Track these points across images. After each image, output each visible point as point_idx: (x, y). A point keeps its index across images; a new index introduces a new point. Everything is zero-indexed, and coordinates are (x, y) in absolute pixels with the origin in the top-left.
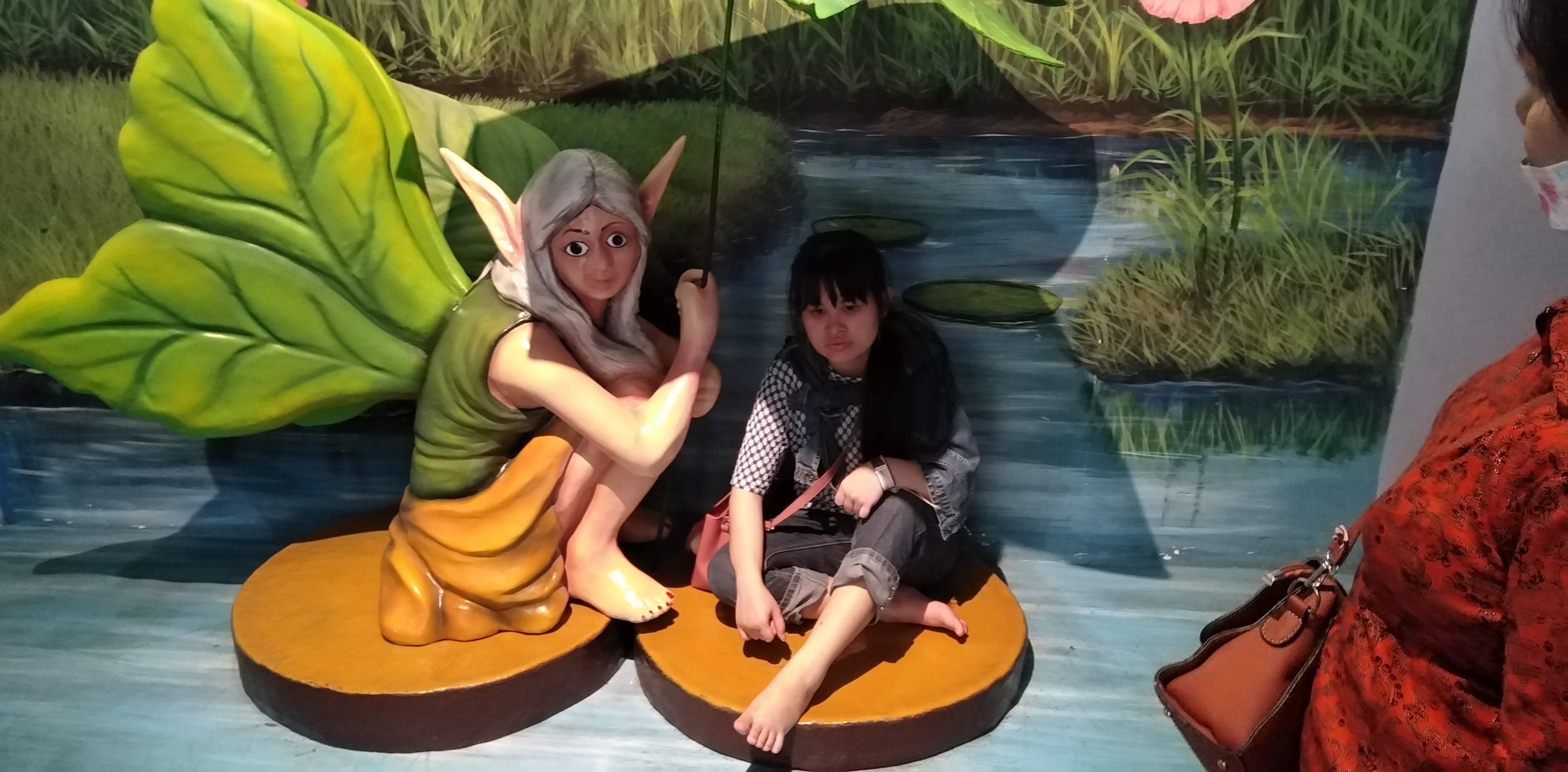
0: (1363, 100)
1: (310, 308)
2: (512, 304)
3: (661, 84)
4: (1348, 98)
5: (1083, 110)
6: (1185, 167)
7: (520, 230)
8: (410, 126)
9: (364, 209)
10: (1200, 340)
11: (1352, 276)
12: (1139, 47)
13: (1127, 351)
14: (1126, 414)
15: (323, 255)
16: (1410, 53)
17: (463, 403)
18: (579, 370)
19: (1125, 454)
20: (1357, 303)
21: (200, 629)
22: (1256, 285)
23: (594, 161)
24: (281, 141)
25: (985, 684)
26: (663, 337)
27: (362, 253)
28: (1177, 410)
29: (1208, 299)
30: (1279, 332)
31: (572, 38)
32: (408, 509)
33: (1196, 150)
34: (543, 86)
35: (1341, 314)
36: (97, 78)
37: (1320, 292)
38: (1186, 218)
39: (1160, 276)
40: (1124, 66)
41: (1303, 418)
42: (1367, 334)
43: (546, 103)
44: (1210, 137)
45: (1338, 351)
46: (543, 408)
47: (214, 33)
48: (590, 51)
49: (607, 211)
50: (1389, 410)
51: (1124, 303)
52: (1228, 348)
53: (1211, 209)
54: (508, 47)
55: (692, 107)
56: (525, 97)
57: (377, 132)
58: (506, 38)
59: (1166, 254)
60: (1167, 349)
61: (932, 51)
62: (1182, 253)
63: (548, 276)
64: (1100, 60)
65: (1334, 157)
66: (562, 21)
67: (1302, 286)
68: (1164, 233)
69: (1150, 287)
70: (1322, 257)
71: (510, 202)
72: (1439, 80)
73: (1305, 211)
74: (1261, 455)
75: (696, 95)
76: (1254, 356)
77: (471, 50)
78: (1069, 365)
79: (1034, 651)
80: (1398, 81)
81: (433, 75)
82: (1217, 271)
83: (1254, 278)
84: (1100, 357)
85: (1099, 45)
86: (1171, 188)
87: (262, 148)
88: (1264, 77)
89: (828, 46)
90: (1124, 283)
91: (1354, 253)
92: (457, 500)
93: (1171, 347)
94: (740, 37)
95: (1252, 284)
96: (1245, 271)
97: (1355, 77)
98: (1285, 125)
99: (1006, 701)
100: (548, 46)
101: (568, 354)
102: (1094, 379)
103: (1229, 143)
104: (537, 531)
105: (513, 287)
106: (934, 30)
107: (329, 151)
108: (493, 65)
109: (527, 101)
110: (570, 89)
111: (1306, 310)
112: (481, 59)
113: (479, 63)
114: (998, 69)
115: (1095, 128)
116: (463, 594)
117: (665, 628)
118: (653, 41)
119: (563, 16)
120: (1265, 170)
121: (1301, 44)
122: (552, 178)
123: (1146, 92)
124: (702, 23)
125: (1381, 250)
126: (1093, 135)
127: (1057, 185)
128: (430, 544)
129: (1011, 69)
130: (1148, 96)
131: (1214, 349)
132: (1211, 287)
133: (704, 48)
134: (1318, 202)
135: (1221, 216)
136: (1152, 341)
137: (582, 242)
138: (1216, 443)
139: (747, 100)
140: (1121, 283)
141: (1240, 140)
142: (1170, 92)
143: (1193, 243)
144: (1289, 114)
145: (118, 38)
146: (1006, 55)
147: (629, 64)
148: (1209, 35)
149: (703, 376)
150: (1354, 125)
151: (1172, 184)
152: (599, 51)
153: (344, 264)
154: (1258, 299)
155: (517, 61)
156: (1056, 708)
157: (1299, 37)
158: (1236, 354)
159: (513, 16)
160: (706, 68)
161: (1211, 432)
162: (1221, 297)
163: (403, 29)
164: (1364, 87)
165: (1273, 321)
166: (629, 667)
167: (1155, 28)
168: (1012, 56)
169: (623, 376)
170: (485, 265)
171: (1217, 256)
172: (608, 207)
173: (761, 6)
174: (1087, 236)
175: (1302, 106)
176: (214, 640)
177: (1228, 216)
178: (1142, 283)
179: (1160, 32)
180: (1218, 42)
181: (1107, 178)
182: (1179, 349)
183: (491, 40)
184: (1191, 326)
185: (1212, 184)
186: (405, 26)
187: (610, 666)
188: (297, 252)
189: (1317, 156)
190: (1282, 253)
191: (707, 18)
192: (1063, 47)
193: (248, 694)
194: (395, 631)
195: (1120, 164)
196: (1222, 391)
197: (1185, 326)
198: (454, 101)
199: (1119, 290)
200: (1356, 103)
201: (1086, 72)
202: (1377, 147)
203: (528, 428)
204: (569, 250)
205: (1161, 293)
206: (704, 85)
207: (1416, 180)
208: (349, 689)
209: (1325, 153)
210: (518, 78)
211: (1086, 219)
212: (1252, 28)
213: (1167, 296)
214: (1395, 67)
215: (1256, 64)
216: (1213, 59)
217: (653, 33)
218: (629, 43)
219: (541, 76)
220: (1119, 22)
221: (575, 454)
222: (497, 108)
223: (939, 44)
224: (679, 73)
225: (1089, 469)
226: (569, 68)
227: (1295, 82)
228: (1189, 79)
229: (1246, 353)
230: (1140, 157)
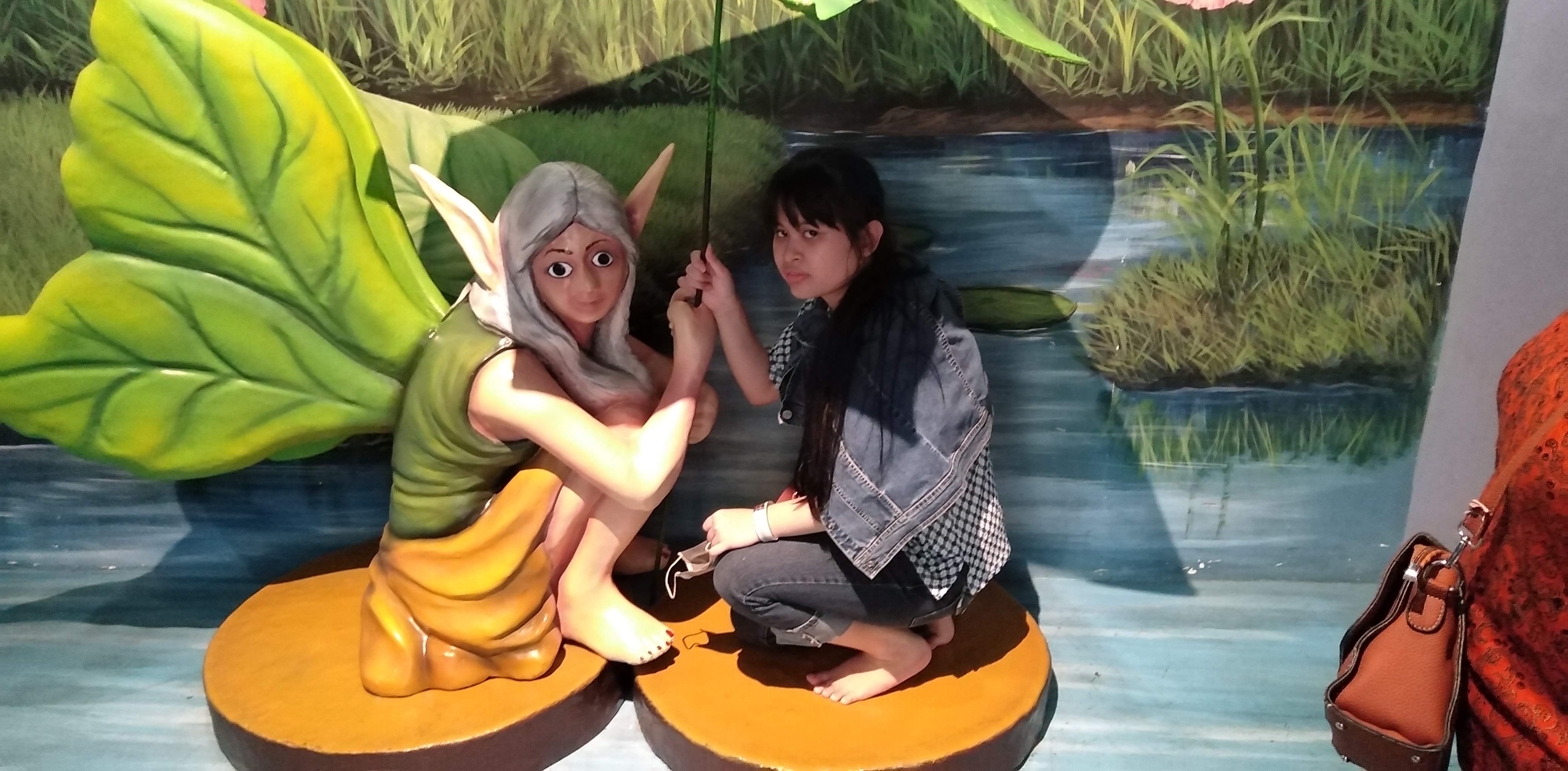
0: (1394, 87)
1: (275, 342)
2: (492, 330)
3: (645, 88)
4: (1377, 84)
5: (1095, 104)
6: (1205, 161)
7: (499, 250)
8: (380, 143)
9: (330, 233)
10: (1224, 344)
11: (1383, 273)
12: (1154, 36)
13: (1147, 357)
14: (1146, 423)
15: (286, 282)
16: (1441, 34)
17: (443, 438)
18: (566, 398)
19: (1146, 466)
20: (1389, 301)
21: (172, 679)
22: (1282, 283)
23: (576, 176)
24: (235, 162)
25: (1008, 722)
26: (656, 358)
27: (329, 280)
28: (1201, 418)
29: (1232, 301)
30: (1307, 333)
31: (550, 41)
32: (387, 549)
33: (1217, 144)
34: (520, 93)
35: (1372, 313)
36: (44, 96)
37: (1350, 291)
38: (1207, 215)
39: (1181, 278)
40: (1138, 56)
41: (1333, 422)
42: (1400, 333)
43: (524, 111)
44: (1231, 129)
45: (1371, 351)
46: (526, 440)
47: (159, 48)
48: (568, 54)
49: (591, 229)
50: (1423, 412)
51: (1142, 306)
52: (1253, 351)
53: (1233, 206)
54: (481, 52)
55: (679, 111)
56: (501, 106)
57: (341, 150)
58: (479, 43)
59: (1186, 254)
60: (1189, 354)
61: (935, 46)
62: (1203, 253)
63: (530, 300)
64: (1114, 51)
65: (1363, 148)
66: (538, 23)
67: (1330, 285)
68: (1183, 231)
69: (1170, 289)
70: (1351, 253)
71: (487, 221)
72: (1474, 64)
73: (1334, 205)
74: (1290, 461)
75: (683, 98)
76: (1280, 359)
77: (442, 57)
78: (1086, 374)
79: (1057, 679)
80: (1430, 65)
81: (403, 84)
82: (1241, 271)
83: (1280, 277)
84: (1118, 364)
85: (1112, 34)
86: (1191, 184)
87: (216, 171)
88: (1287, 64)
89: (822, 42)
90: (1143, 286)
91: (1386, 248)
92: (440, 539)
93: (1193, 352)
94: (729, 37)
95: (1277, 283)
96: (1271, 270)
97: (1384, 61)
98: (1311, 115)
99: (1031, 738)
100: (524, 51)
101: (553, 382)
102: (1112, 387)
103: (1251, 136)
104: (525, 572)
105: (492, 312)
106: (937, 24)
107: (288, 172)
108: (465, 72)
109: (504, 110)
110: (549, 96)
111: (1335, 310)
112: (453, 66)
113: (450, 70)
114: (1005, 62)
115: (1107, 123)
116: (448, 640)
117: (666, 668)
118: (636, 42)
119: (539, 18)
120: (1290, 163)
121: (1327, 28)
122: (532, 194)
123: (1162, 84)
124: (688, 22)
125: (1414, 244)
126: (1108, 130)
127: (1068, 184)
128: (414, 588)
129: (1018, 63)
130: (1165, 88)
131: (1238, 353)
132: (1234, 288)
133: (691, 50)
134: (1346, 194)
135: (1244, 212)
136: (1173, 346)
137: (565, 263)
138: (1242, 451)
139: (738, 102)
140: (1139, 286)
141: (1263, 132)
142: (1186, 83)
143: (1215, 241)
144: (1315, 102)
145: (65, 55)
146: (1013, 47)
147: (611, 67)
148: (1229, 21)
149: (699, 399)
150: (1384, 113)
151: (1192, 180)
152: (579, 54)
153: (310, 292)
154: (1284, 297)
155: (491, 67)
156: (1084, 743)
157: (1326, 20)
158: (1262, 357)
159: (486, 20)
160: (692, 69)
161: (1236, 439)
162: (1245, 298)
163: (368, 35)
164: (1394, 73)
165: (1300, 321)
166: (628, 708)
167: (1172, 15)
168: (1020, 50)
169: (612, 403)
170: (464, 287)
171: (1240, 255)
172: (592, 224)
173: (750, 4)
174: (1104, 236)
175: (1329, 95)
176: (187, 691)
177: (1252, 212)
178: (1161, 285)
179: (1177, 19)
180: (1239, 28)
181: (1123, 175)
182: (1201, 354)
183: (463, 45)
184: (1213, 329)
185: (1233, 179)
186: (370, 33)
187: (608, 709)
188: (259, 281)
189: (1346, 146)
190: (1309, 250)
191: (693, 16)
192: (1073, 38)
193: (223, 751)
194: (377, 682)
195: (1136, 160)
196: (1247, 396)
197: (1208, 329)
198: (426, 111)
199: (1138, 294)
200: (1386, 89)
201: (1098, 63)
202: (1410, 137)
203: (513, 461)
204: (551, 271)
205: (1181, 295)
206: (692, 87)
207: (1448, 170)
208: (329, 748)
209: (1354, 143)
210: (493, 84)
211: (1102, 219)
212: (1275, 12)
213: (1189, 299)
214: (1427, 50)
215: (1279, 51)
216: (1233, 47)
217: (635, 35)
218: (611, 45)
219: (517, 83)
220: (1133, 9)
221: (564, 487)
222: (471, 118)
223: (941, 38)
224: (664, 76)
225: (1109, 482)
226: (547, 73)
227: (1322, 70)
228: (1209, 68)
229: (1272, 356)
230: (1159, 152)
